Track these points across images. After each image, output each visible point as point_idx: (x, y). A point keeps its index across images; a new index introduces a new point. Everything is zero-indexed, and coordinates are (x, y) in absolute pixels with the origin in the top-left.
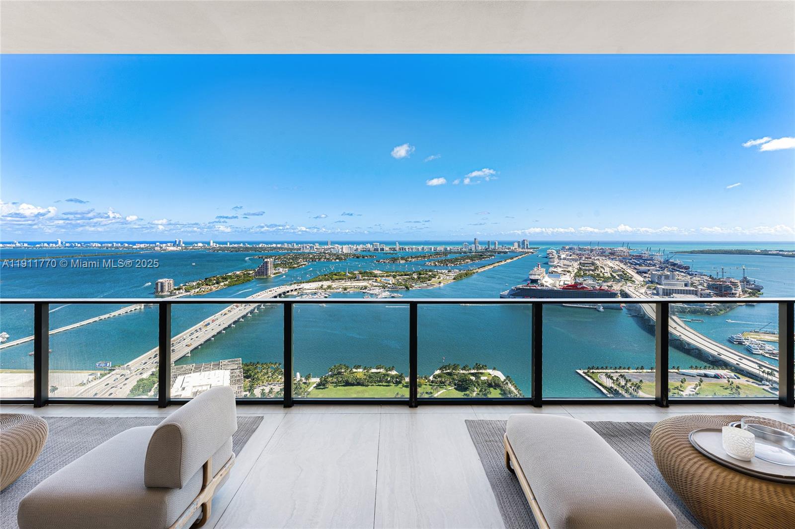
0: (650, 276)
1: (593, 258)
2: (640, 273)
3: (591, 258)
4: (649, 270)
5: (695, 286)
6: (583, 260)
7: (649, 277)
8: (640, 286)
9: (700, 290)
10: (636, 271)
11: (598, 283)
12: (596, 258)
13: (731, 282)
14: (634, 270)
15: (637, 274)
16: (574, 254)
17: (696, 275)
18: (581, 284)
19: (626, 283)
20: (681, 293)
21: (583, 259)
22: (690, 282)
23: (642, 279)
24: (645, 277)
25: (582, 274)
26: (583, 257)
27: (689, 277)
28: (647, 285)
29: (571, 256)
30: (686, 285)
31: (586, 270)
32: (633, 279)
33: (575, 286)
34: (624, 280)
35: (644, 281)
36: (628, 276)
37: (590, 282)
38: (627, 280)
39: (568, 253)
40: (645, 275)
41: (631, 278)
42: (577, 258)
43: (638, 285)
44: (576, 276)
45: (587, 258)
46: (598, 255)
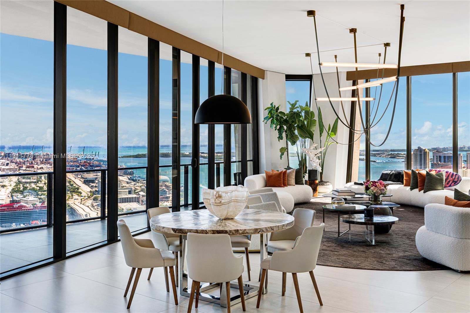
0: (97, 185)
1: (35, 166)
2: (87, 182)
3: (33, 167)
4: (96, 178)
5: (137, 192)
6: (24, 170)
7: (96, 187)
8: (86, 197)
9: (141, 196)
10: (83, 180)
11: (40, 199)
12: (39, 167)
13: (166, 186)
14: (81, 179)
15: (84, 184)
16: (12, 162)
17: (139, 180)
18: (18, 202)
19: (72, 196)
20: (125, 202)
21: (24, 168)
22: (133, 189)
23: (89, 189)
24: (92, 186)
25: (22, 189)
26: (24, 166)
27: (133, 183)
28: (94, 196)
29: (7, 164)
30: (130, 192)
31: (27, 183)
32: (80, 190)
33: (10, 206)
34: (71, 192)
35: (91, 192)
36: (75, 187)
37: (31, 198)
38: (74, 192)
39: (4, 161)
40: (92, 184)
41: (78, 189)
42: (16, 167)
43: (85, 196)
44: (14, 191)
45: (29, 167)
46: (42, 163)
